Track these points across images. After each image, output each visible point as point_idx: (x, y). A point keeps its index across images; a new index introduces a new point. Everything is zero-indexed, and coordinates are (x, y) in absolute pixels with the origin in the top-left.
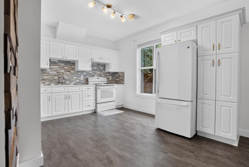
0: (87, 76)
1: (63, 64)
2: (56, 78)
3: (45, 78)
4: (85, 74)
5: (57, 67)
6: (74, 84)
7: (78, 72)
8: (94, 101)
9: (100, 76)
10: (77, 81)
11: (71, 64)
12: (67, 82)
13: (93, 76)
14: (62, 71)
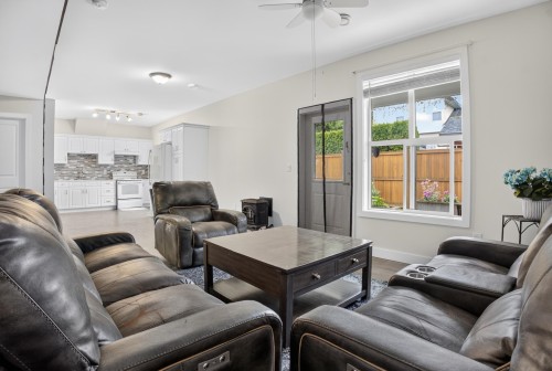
0: (111, 171)
1: (82, 158)
2: (76, 173)
3: (64, 172)
4: (108, 168)
5: (76, 161)
6: (96, 179)
7: (101, 165)
8: (114, 197)
9: (128, 170)
10: (99, 176)
12: (88, 177)
13: (118, 170)
14: (82, 165)
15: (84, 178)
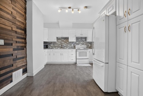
0: (75, 45)
1: (63, 39)
2: (60, 45)
3: (56, 45)
4: (74, 43)
5: (61, 41)
6: (69, 48)
7: (70, 42)
8: (75, 58)
9: (83, 44)
10: (70, 47)
11: (67, 39)
12: (65, 48)
13: (78, 44)
14: (63, 42)
15: (63, 48)
